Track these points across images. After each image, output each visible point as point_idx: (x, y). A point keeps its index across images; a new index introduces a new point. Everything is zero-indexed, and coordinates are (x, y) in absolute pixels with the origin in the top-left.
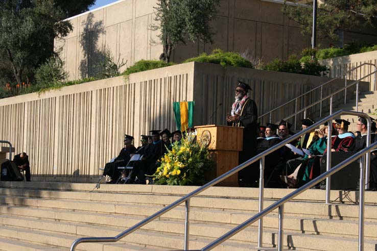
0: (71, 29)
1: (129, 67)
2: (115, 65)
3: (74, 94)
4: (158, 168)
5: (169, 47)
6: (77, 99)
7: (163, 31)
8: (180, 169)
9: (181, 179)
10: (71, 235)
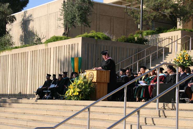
0: (16, 20)
1: (47, 39)
2: (40, 39)
3: (18, 53)
4: (67, 92)
5: (67, 29)
6: (20, 56)
7: (65, 21)
8: (78, 92)
9: (79, 97)
10: (24, 126)
